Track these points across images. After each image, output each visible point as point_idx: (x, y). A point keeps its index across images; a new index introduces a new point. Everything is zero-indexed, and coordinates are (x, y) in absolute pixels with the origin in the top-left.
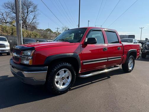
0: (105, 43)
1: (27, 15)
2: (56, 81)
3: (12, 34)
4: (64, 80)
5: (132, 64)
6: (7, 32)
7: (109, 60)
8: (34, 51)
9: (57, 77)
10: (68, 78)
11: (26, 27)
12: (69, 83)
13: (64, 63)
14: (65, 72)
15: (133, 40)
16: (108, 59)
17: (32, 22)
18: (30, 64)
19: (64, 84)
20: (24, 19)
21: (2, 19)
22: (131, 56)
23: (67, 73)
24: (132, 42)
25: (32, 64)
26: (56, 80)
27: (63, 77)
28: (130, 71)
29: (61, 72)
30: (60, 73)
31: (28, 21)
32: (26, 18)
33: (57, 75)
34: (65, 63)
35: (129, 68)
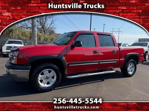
0: (96, 46)
1: (45, 21)
2: (40, 80)
3: (31, 38)
4: (48, 80)
5: (133, 68)
7: (100, 63)
8: (19, 52)
9: (40, 76)
10: (53, 77)
11: (44, 31)
12: (54, 83)
13: (47, 64)
15: (148, 43)
17: (50, 27)
20: (42, 24)
22: (132, 60)
23: (51, 73)
25: (16, 63)
26: (39, 79)
27: (48, 77)
28: (130, 76)
29: (46, 71)
30: (44, 73)
31: (46, 26)
32: (44, 23)
33: (41, 74)
34: (49, 64)
35: (129, 73)
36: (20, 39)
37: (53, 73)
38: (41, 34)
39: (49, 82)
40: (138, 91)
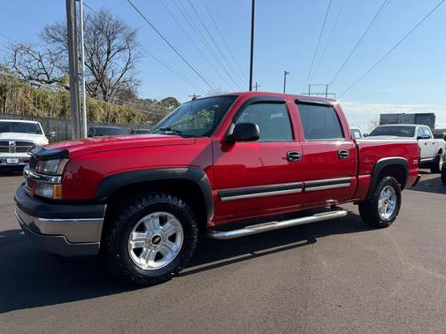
0: (294, 138)
1: (108, 60)
2: (133, 247)
3: (63, 112)
4: (158, 246)
5: (392, 202)
6: (48, 107)
7: (307, 189)
8: (67, 160)
9: (135, 235)
10: (173, 238)
11: (105, 93)
12: (175, 255)
13: (157, 197)
14: (163, 221)
15: (417, 128)
16: (304, 187)
17: (122, 80)
18: (55, 198)
19: (159, 257)
20: (98, 70)
21: (38, 71)
22: (389, 178)
23: (168, 224)
24: (413, 136)
25: (60, 198)
26: (133, 244)
27: (157, 237)
28: (385, 224)
29: (151, 220)
30: (147, 225)
31: (109, 76)
32: (105, 68)
33: (137, 230)
34: (161, 196)
35: (383, 215)
36: (31, 118)
37: (173, 225)
38: (94, 101)
39: (163, 253)
40: (422, 268)
